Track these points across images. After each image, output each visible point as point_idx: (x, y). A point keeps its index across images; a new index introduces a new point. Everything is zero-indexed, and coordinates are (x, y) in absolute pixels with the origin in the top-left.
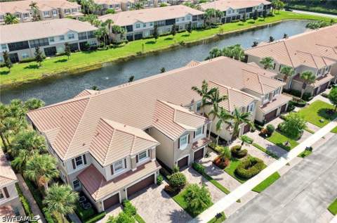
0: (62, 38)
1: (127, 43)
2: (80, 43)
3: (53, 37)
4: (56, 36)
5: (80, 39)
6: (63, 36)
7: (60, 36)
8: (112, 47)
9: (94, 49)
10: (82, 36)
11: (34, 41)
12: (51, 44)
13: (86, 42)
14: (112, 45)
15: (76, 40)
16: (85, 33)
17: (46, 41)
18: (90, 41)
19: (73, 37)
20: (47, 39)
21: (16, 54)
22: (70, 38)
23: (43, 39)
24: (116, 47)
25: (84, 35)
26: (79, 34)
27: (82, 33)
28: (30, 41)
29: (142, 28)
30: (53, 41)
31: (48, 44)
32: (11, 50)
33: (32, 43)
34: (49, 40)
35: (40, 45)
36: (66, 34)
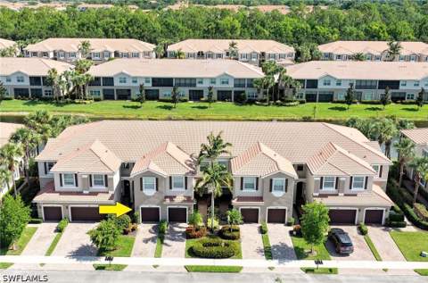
0: (213, 81)
1: (302, 102)
2: (235, 92)
3: (202, 79)
4: (206, 78)
5: (235, 86)
6: (215, 79)
7: (211, 79)
8: (277, 104)
9: (251, 102)
10: (239, 82)
11: (180, 79)
12: (199, 86)
13: (243, 92)
14: (279, 101)
15: (230, 86)
16: (244, 79)
17: (193, 82)
18: (248, 92)
19: (227, 83)
20: (195, 79)
21: (158, 91)
22: (223, 83)
23: (191, 79)
24: (281, 105)
25: (242, 82)
26: (235, 79)
27: (240, 79)
28: (176, 79)
29: (333, 86)
30: (201, 82)
31: (195, 85)
32: (153, 86)
33: (178, 81)
34: (197, 81)
35: (185, 85)
36: (219, 77)
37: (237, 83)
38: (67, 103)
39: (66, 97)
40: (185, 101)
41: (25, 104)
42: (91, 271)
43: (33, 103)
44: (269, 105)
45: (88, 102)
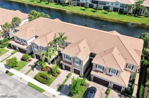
1: (146, 17)
2: (120, 9)
3: (109, 2)
4: (110, 2)
5: (121, 6)
6: (113, 3)
7: (112, 3)
9: (125, 14)
11: (101, 1)
12: (107, 5)
13: (123, 9)
15: (119, 7)
16: (125, 4)
18: (125, 9)
19: (118, 5)
20: (106, 2)
21: (93, 5)
22: (116, 5)
23: (105, 2)
25: (123, 5)
26: (121, 4)
27: (123, 4)
30: (108, 4)
31: (106, 5)
32: (92, 3)
33: (100, 3)
34: (107, 3)
35: (102, 4)
36: (115, 2)
37: (122, 5)
38: (66, 6)
39: (66, 3)
40: (101, 10)
41: (55, 4)
42: (3, 73)
43: (57, 4)
44: (132, 16)
45: (71, 6)
